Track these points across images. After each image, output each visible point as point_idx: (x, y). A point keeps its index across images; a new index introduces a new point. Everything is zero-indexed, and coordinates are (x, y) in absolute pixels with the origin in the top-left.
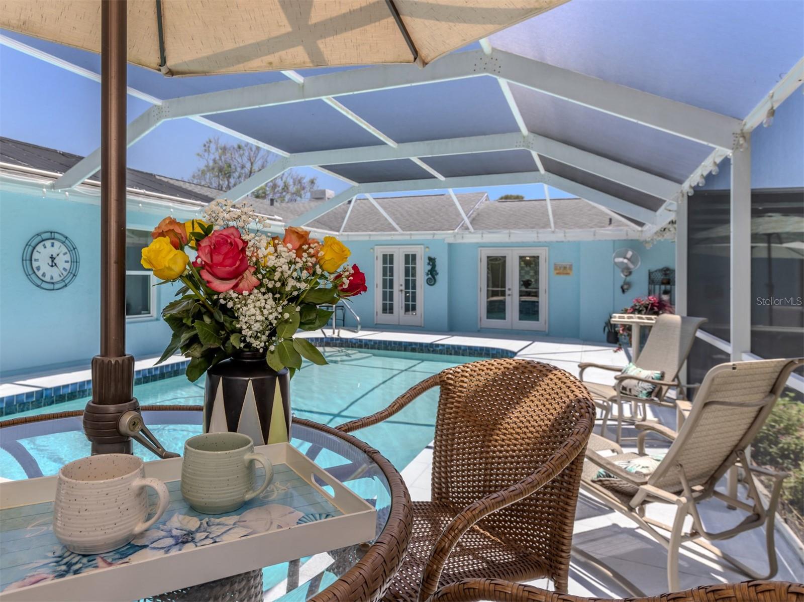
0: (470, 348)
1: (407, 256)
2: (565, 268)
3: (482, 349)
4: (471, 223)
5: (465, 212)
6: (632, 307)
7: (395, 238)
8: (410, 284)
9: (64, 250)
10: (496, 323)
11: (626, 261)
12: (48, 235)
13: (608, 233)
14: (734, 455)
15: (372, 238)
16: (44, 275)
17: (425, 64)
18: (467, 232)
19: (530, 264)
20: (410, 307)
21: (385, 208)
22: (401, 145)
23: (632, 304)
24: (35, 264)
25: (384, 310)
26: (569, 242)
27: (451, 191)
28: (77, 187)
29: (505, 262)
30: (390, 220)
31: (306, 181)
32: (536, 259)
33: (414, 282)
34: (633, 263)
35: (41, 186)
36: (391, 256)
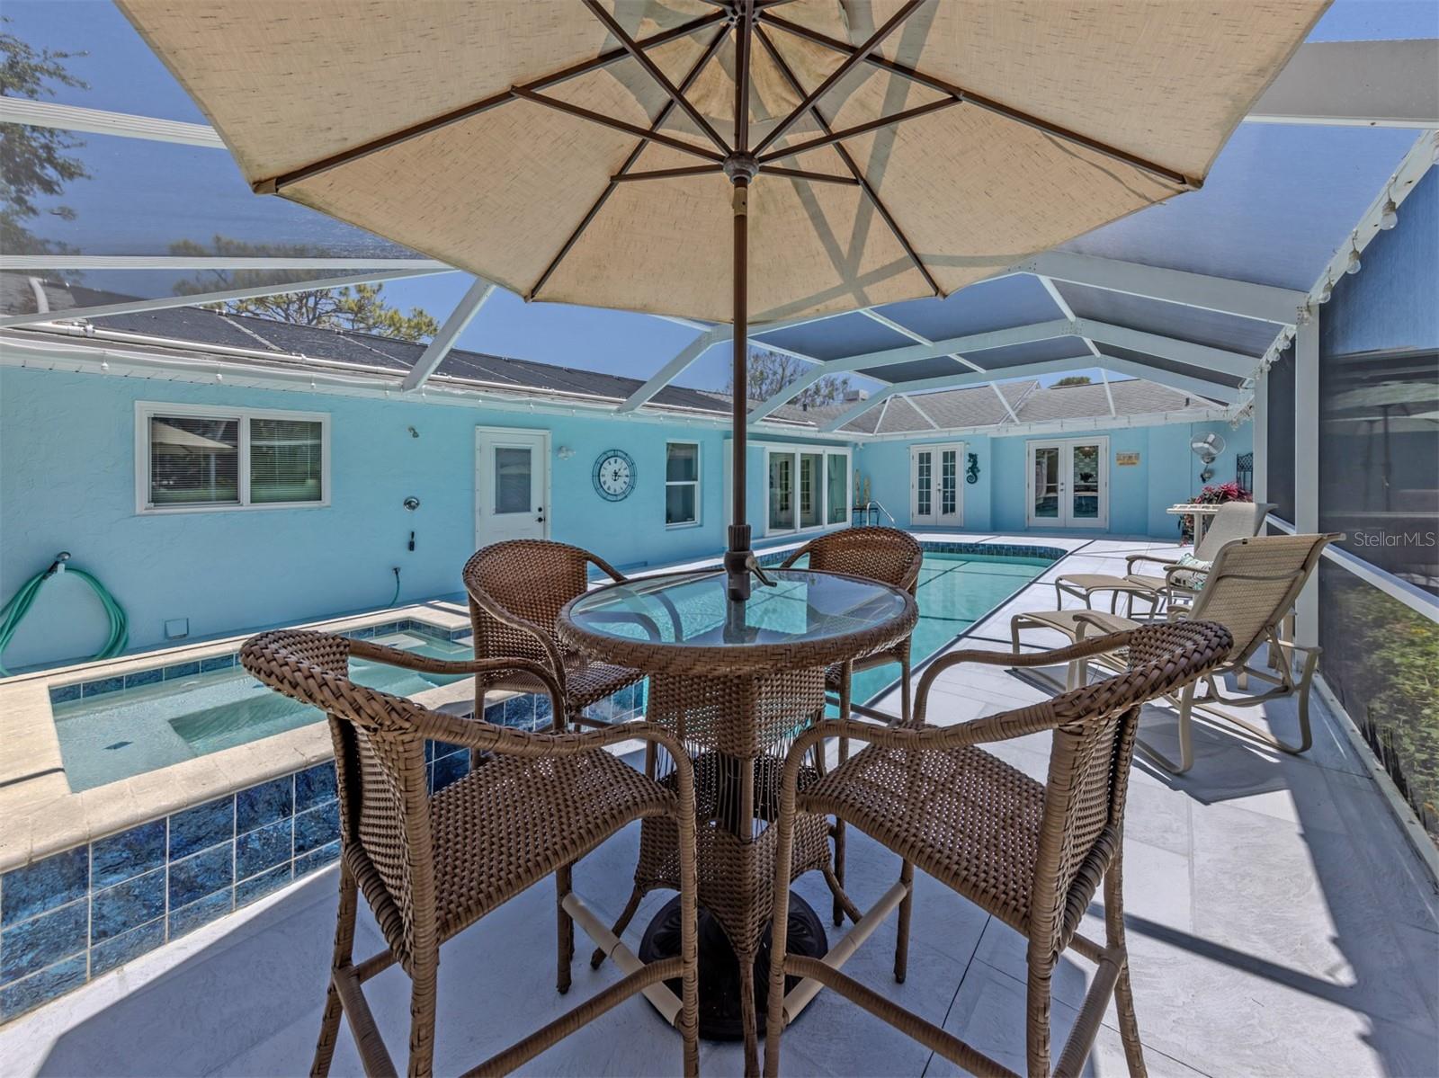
0: (1014, 547)
1: (945, 454)
2: (1130, 457)
3: (1027, 548)
4: (1017, 415)
5: (1010, 404)
6: (1201, 497)
7: (932, 435)
8: (949, 484)
9: (625, 465)
10: (1046, 521)
11: (1206, 446)
12: (612, 453)
13: (1184, 416)
14: (1264, 630)
15: (908, 438)
16: (609, 488)
17: (945, 296)
18: (1012, 425)
19: (1087, 454)
20: (949, 508)
21: (922, 406)
22: (937, 343)
23: (1201, 493)
24: (602, 479)
25: (921, 512)
26: (1134, 428)
27: (993, 384)
28: (638, 410)
29: (1057, 454)
30: (927, 417)
31: (838, 382)
32: (1095, 449)
33: (953, 481)
34: (1215, 447)
35: (610, 411)
36: (929, 455)
